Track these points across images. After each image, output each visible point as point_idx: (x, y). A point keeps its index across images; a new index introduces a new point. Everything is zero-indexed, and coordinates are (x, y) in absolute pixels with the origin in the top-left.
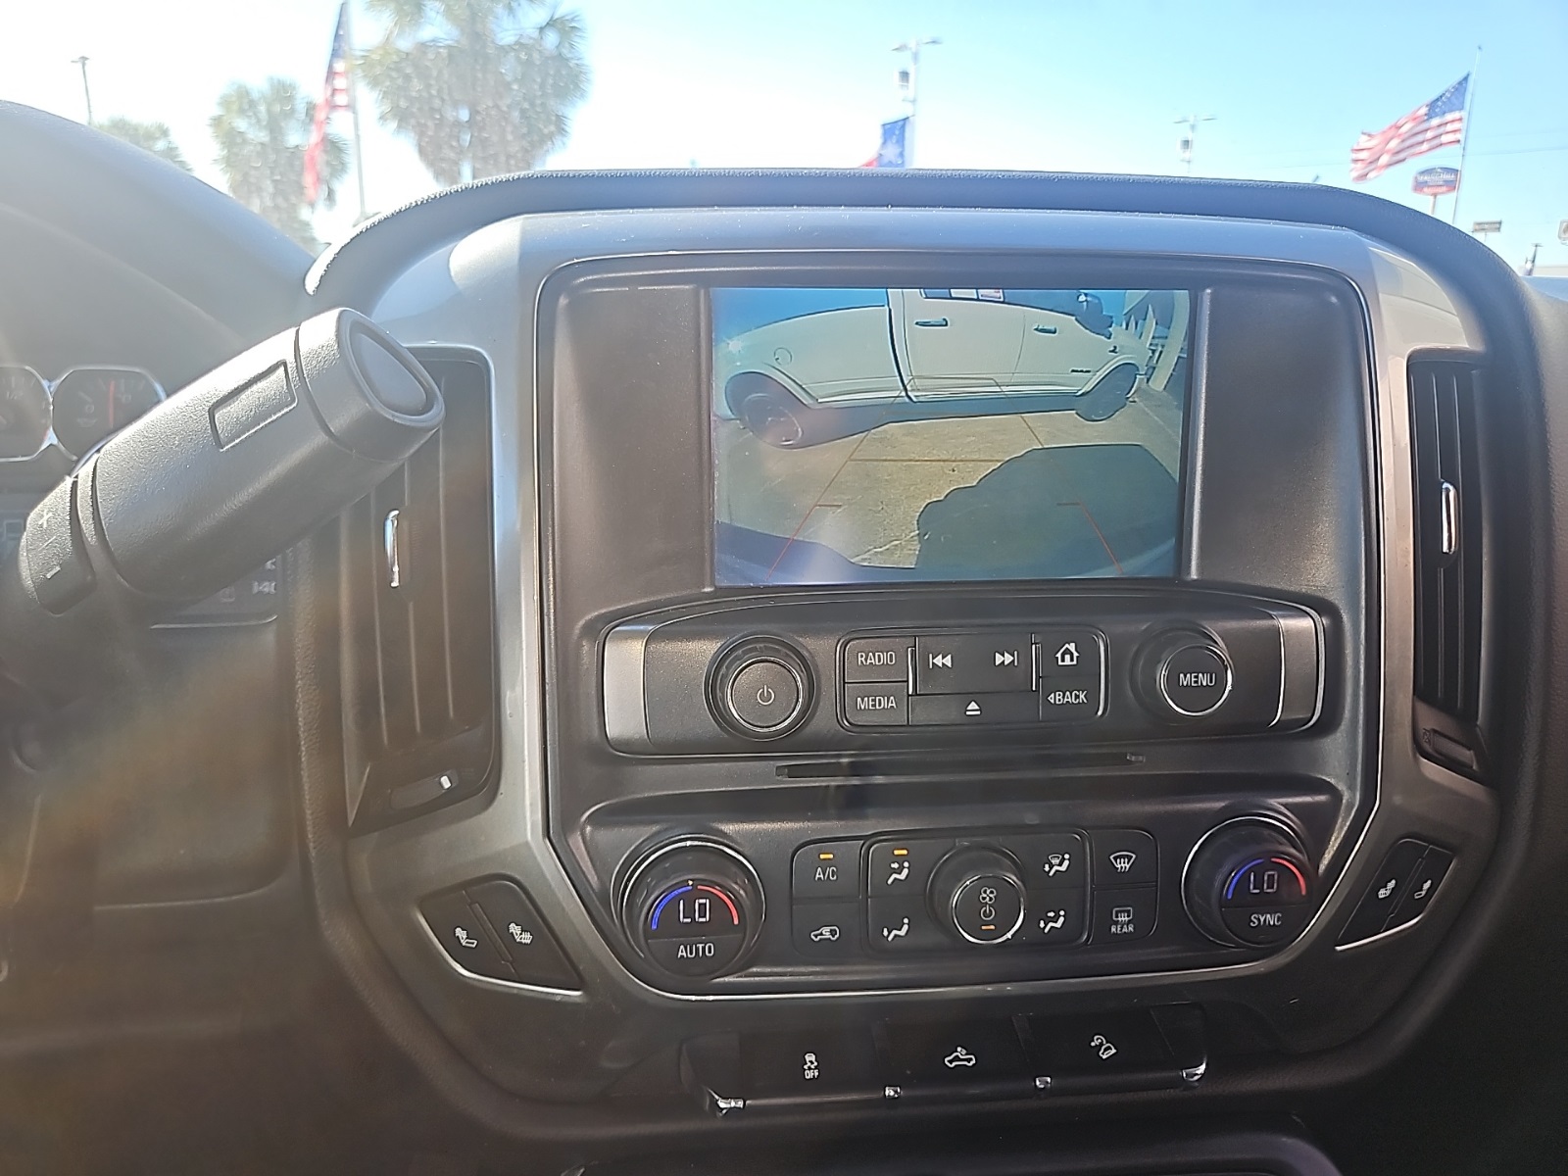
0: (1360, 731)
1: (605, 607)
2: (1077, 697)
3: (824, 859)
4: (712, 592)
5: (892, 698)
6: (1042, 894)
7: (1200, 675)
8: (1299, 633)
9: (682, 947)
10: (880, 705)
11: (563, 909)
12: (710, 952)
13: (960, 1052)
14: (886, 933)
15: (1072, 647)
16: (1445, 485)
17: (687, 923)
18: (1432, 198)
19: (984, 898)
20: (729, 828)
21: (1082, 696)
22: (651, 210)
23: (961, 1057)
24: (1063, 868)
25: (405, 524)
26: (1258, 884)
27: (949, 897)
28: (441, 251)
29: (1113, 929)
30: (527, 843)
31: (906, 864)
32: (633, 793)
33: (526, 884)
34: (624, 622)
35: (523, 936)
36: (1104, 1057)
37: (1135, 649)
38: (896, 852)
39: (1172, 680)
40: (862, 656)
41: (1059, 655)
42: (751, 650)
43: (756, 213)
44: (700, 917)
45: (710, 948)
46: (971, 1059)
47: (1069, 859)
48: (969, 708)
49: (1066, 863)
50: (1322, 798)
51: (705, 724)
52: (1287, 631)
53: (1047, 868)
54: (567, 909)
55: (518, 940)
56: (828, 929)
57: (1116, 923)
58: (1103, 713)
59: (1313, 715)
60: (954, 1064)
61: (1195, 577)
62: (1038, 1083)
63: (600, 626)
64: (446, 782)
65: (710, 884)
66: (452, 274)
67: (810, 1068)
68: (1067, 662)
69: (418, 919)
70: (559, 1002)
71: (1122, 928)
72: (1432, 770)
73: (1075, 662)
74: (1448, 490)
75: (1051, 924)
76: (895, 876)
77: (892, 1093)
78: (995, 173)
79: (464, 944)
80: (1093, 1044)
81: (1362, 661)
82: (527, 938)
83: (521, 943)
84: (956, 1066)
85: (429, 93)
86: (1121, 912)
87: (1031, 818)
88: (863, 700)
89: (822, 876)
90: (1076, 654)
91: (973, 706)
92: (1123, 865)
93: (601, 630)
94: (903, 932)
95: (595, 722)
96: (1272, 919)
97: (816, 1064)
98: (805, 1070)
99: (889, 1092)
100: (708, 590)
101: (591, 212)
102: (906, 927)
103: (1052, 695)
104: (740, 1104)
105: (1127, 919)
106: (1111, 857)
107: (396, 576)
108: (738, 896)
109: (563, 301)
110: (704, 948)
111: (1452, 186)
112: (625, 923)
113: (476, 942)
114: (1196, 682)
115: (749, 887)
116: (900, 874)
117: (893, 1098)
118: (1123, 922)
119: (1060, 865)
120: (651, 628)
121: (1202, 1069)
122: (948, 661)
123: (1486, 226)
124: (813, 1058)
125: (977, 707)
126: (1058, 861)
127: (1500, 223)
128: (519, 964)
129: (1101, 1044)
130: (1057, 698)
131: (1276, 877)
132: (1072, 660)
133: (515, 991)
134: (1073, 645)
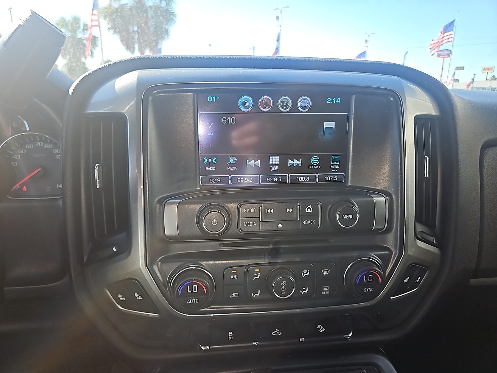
0: (399, 232)
1: (165, 194)
2: (312, 222)
3: (233, 273)
4: (199, 189)
5: (255, 222)
6: (301, 282)
7: (349, 215)
8: (380, 202)
9: (188, 300)
10: (251, 225)
11: (152, 288)
12: (197, 302)
13: (277, 331)
14: (253, 295)
15: (310, 207)
16: (426, 156)
17: (190, 293)
18: (443, 59)
19: (282, 284)
20: (203, 263)
21: (314, 222)
22: (180, 69)
23: (277, 332)
24: (308, 274)
25: (101, 168)
26: (367, 279)
27: (272, 284)
28: (113, 81)
29: (323, 293)
30: (140, 268)
31: (259, 274)
32: (174, 252)
33: (140, 281)
34: (171, 199)
35: (139, 297)
36: (321, 332)
37: (329, 208)
38: (256, 270)
39: (341, 217)
40: (245, 210)
41: (306, 209)
42: (210, 208)
43: (212, 70)
44: (194, 291)
45: (197, 300)
46: (280, 333)
47: (309, 272)
48: (279, 225)
49: (308, 273)
50: (387, 252)
51: (196, 231)
52: (376, 201)
53: (302, 274)
54: (153, 288)
55: (138, 298)
56: (235, 294)
57: (324, 291)
58: (320, 227)
59: (385, 227)
60: (275, 334)
61: (350, 185)
62: (300, 340)
63: (163, 200)
64: (114, 249)
65: (198, 281)
66: (116, 89)
67: (230, 336)
68: (309, 211)
69: (106, 292)
70: (151, 317)
71: (325, 292)
72: (420, 244)
73: (311, 211)
74: (426, 158)
75: (304, 292)
76: (255, 277)
77: (256, 344)
78: (289, 58)
79: (121, 299)
80: (318, 328)
81: (399, 211)
82: (140, 298)
83: (139, 299)
84: (276, 335)
85: (115, 26)
86: (325, 288)
87: (297, 259)
88: (246, 223)
89: (233, 278)
90: (312, 209)
91: (280, 225)
92: (326, 273)
93: (163, 202)
94: (258, 295)
95: (162, 230)
96: (370, 290)
97: (232, 335)
98: (229, 337)
99: (255, 343)
100: (198, 189)
101: (160, 69)
102: (259, 293)
103: (304, 221)
104: (208, 348)
105: (327, 290)
106: (322, 271)
107: (98, 185)
108: (206, 284)
109: (150, 98)
110: (195, 300)
111: (449, 55)
112: (171, 292)
113: (125, 299)
114: (348, 217)
115: (210, 281)
116: (257, 277)
117: (256, 345)
118: (326, 290)
119: (307, 273)
120: (179, 201)
121: (351, 335)
122: (272, 211)
123: (459, 68)
124: (231, 333)
125: (281, 225)
126: (306, 272)
127: (464, 67)
128: (139, 305)
129: (320, 328)
130: (306, 222)
131: (372, 277)
132: (310, 211)
133: (137, 314)
134: (311, 206)
